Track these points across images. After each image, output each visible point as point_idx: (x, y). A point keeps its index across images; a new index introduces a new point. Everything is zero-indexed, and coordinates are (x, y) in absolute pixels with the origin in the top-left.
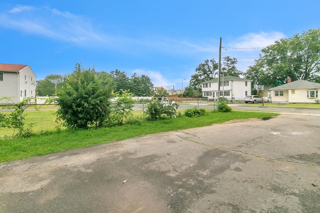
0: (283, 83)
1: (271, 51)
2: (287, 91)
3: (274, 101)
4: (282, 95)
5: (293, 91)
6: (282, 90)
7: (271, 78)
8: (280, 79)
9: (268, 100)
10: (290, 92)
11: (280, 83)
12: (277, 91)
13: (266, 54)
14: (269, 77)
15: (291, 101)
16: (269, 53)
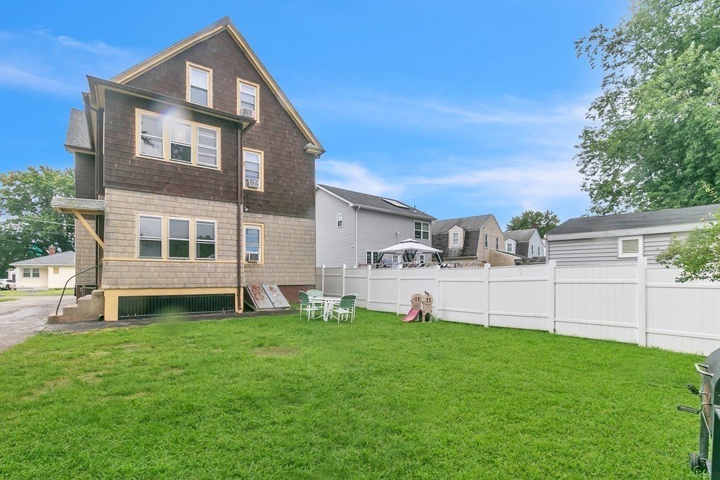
0: (45, 254)
1: (18, 183)
2: (46, 269)
3: (20, 286)
4: (36, 275)
5: (56, 269)
6: (28, 267)
7: (20, 240)
8: (38, 245)
9: (8, 286)
10: (51, 270)
11: (40, 253)
12: (26, 267)
13: (6, 187)
14: (14, 238)
15: (52, 285)
16: (14, 187)
